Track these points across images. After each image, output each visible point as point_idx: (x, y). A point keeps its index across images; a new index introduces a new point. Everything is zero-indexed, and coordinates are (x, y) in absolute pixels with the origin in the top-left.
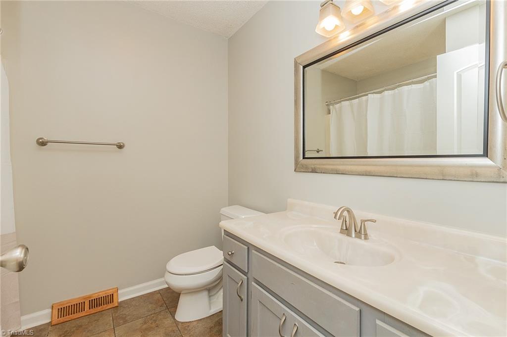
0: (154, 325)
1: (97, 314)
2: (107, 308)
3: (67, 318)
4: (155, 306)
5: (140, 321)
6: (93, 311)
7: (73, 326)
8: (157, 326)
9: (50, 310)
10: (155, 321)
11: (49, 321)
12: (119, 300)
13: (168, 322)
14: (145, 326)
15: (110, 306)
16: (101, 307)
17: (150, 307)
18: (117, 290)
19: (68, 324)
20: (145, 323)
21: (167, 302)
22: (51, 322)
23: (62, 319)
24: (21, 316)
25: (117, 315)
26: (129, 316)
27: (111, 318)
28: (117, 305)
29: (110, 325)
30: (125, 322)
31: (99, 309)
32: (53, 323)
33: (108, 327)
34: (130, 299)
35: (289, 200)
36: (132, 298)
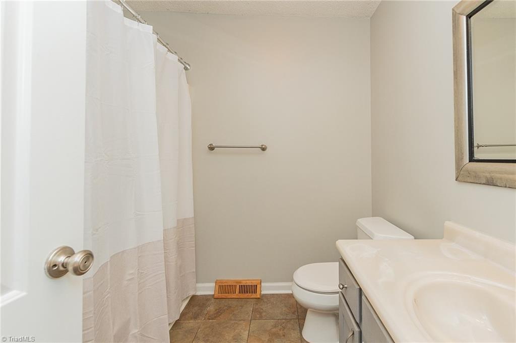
0: (281, 333)
1: (244, 300)
2: (251, 297)
3: (224, 295)
4: (288, 311)
5: (272, 322)
6: (242, 296)
7: (226, 304)
8: (284, 336)
9: (215, 284)
10: (284, 328)
11: (213, 293)
12: (262, 293)
13: (294, 335)
14: (274, 330)
15: (254, 296)
16: (247, 294)
17: (284, 309)
18: (261, 282)
19: (223, 301)
20: (275, 327)
21: (299, 311)
22: (214, 295)
23: (221, 295)
24: (197, 283)
25: (256, 307)
26: (265, 312)
27: (252, 309)
28: (259, 297)
29: (249, 316)
30: (261, 318)
31: (246, 295)
32: (215, 296)
33: (247, 316)
34: (271, 294)
35: (448, 224)
36: (273, 294)
